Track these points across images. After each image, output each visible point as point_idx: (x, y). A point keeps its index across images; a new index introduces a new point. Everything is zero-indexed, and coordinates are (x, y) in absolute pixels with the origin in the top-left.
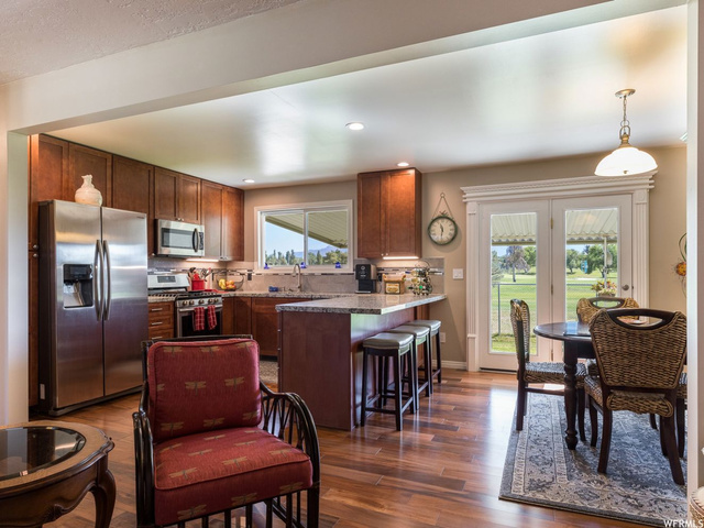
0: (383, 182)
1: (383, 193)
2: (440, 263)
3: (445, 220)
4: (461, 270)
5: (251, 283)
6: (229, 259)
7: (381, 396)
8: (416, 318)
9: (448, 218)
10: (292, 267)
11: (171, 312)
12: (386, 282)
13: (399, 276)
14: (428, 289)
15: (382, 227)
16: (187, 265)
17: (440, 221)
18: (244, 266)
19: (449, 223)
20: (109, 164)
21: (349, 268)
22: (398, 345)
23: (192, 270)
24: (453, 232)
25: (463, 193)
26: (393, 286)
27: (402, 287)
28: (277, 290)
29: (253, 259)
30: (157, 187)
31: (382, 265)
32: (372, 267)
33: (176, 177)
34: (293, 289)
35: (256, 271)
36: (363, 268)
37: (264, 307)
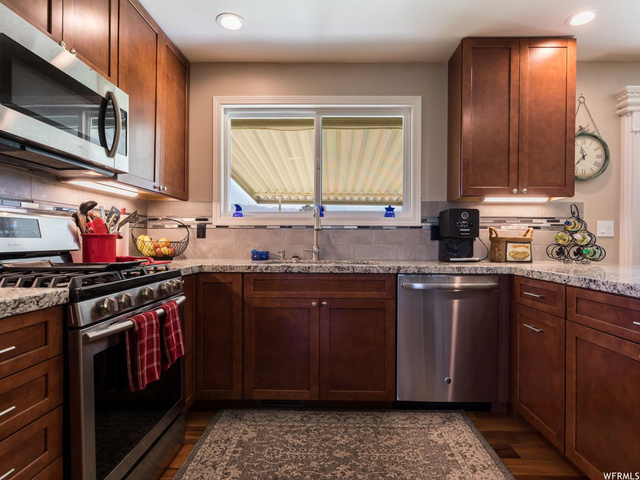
0: (515, 58)
1: (514, 76)
3: (588, 140)
4: (612, 223)
5: (204, 245)
9: (594, 136)
12: (509, 241)
15: (514, 139)
16: (70, 197)
17: (579, 141)
19: (596, 144)
24: (600, 160)
28: (266, 256)
34: (301, 254)
35: (216, 221)
36: (464, 216)
37: (276, 294)
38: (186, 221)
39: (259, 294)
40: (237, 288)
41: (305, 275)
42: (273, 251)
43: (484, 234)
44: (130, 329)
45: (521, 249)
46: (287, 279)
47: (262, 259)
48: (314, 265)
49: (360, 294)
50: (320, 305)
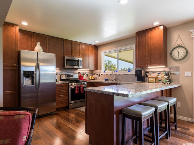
0: (147, 34)
1: (147, 38)
2: (178, 69)
3: (180, 48)
4: (190, 72)
6: (93, 69)
7: (137, 137)
8: (162, 95)
9: (182, 47)
10: (112, 72)
11: (67, 87)
12: (149, 78)
13: (155, 75)
14: (170, 81)
15: (147, 54)
16: (78, 71)
17: (177, 49)
18: (97, 71)
19: (183, 49)
20: (48, 39)
21: (133, 72)
22: (141, 115)
23: (79, 73)
24: (185, 54)
25: (191, 33)
26: (152, 80)
27: (157, 80)
28: (107, 80)
29: (100, 69)
30: (65, 46)
31: (148, 70)
32: (143, 71)
33: (71, 42)
34: (113, 80)
35: (101, 73)
36: (138, 72)
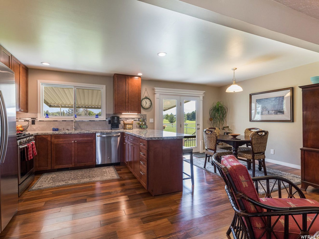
0: (127, 80)
2: (145, 116)
3: (147, 99)
4: (153, 119)
5: (35, 127)
15: (127, 100)
21: (103, 118)
24: (150, 104)
25: (154, 89)
28: (57, 130)
34: (69, 129)
35: (39, 119)
36: (116, 118)
37: (61, 140)
38: (27, 119)
39: (56, 140)
40: (49, 139)
41: (70, 135)
42: (60, 128)
43: (122, 122)
44: (26, 147)
45: (130, 126)
46: (65, 136)
47: (56, 130)
48: (73, 132)
49: (86, 139)
50: (75, 142)
